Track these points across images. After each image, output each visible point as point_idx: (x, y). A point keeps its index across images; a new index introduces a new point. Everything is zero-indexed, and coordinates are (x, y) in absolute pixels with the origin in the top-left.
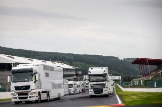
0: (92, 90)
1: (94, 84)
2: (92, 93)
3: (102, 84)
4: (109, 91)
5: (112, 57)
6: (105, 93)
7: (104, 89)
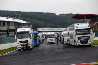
0: (79, 41)
1: (81, 37)
2: (79, 44)
3: (87, 36)
4: (92, 42)
5: (50, 14)
6: (89, 43)
7: (89, 41)
